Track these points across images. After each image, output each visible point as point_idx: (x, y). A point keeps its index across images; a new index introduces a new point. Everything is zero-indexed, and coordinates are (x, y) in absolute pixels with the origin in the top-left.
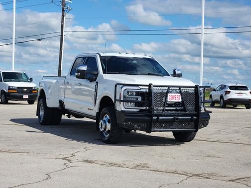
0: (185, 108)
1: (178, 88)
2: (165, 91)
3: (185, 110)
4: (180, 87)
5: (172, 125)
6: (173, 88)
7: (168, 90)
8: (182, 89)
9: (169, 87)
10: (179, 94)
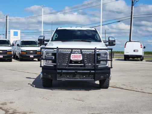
0: (85, 65)
1: (80, 50)
2: (70, 52)
3: (84, 66)
4: (81, 49)
5: (75, 77)
6: (76, 50)
7: (72, 51)
8: (82, 50)
9: (72, 49)
10: (81, 55)
